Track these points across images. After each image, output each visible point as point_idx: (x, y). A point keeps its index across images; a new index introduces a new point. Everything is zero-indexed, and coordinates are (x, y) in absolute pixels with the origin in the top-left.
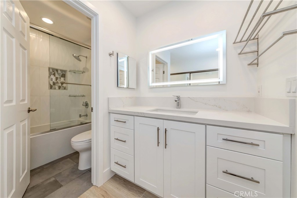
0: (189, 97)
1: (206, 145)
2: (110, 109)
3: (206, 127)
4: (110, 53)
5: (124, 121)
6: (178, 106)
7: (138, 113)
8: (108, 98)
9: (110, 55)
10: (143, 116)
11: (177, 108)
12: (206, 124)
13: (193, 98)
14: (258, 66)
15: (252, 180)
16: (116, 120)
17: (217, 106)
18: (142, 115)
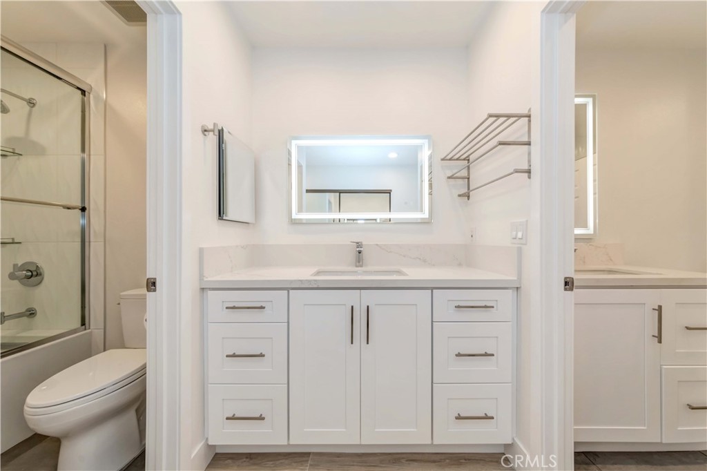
0: (377, 245)
1: (432, 321)
2: (205, 279)
3: (432, 292)
4: (206, 128)
5: (258, 305)
6: (359, 262)
7: (301, 281)
8: (201, 251)
9: (206, 131)
10: (316, 286)
11: (356, 266)
12: (432, 288)
13: (385, 245)
14: (468, 199)
15: (486, 355)
16: (231, 305)
17: (420, 259)
18: (311, 286)
